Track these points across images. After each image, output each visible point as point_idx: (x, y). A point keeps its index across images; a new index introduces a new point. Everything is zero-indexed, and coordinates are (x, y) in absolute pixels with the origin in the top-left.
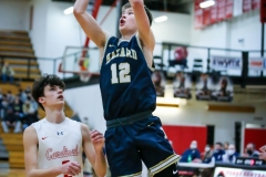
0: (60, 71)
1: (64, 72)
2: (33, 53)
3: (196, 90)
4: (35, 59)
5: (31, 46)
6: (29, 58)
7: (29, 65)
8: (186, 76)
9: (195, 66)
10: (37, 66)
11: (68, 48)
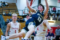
0: (24, 13)
1: (25, 14)
2: (17, 9)
3: (58, 18)
4: (18, 10)
5: (16, 7)
6: (16, 10)
7: (16, 12)
8: (56, 14)
9: (58, 12)
10: (18, 12)
11: (26, 7)
